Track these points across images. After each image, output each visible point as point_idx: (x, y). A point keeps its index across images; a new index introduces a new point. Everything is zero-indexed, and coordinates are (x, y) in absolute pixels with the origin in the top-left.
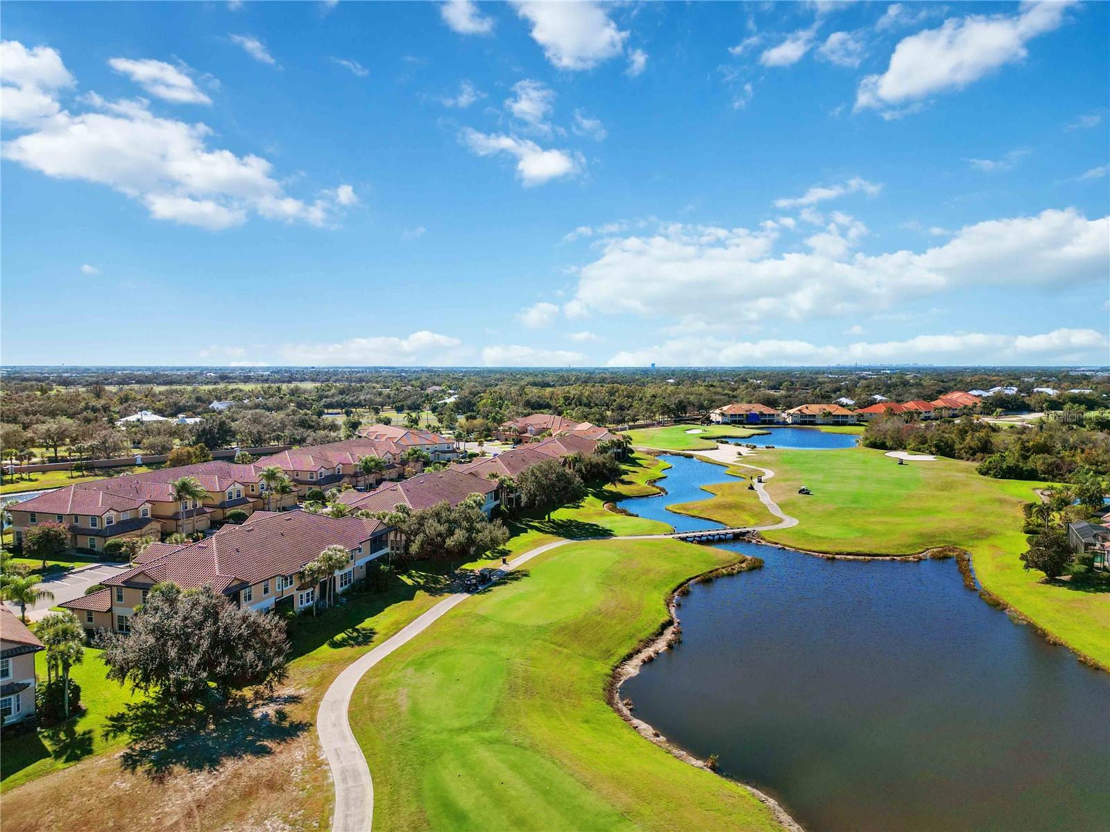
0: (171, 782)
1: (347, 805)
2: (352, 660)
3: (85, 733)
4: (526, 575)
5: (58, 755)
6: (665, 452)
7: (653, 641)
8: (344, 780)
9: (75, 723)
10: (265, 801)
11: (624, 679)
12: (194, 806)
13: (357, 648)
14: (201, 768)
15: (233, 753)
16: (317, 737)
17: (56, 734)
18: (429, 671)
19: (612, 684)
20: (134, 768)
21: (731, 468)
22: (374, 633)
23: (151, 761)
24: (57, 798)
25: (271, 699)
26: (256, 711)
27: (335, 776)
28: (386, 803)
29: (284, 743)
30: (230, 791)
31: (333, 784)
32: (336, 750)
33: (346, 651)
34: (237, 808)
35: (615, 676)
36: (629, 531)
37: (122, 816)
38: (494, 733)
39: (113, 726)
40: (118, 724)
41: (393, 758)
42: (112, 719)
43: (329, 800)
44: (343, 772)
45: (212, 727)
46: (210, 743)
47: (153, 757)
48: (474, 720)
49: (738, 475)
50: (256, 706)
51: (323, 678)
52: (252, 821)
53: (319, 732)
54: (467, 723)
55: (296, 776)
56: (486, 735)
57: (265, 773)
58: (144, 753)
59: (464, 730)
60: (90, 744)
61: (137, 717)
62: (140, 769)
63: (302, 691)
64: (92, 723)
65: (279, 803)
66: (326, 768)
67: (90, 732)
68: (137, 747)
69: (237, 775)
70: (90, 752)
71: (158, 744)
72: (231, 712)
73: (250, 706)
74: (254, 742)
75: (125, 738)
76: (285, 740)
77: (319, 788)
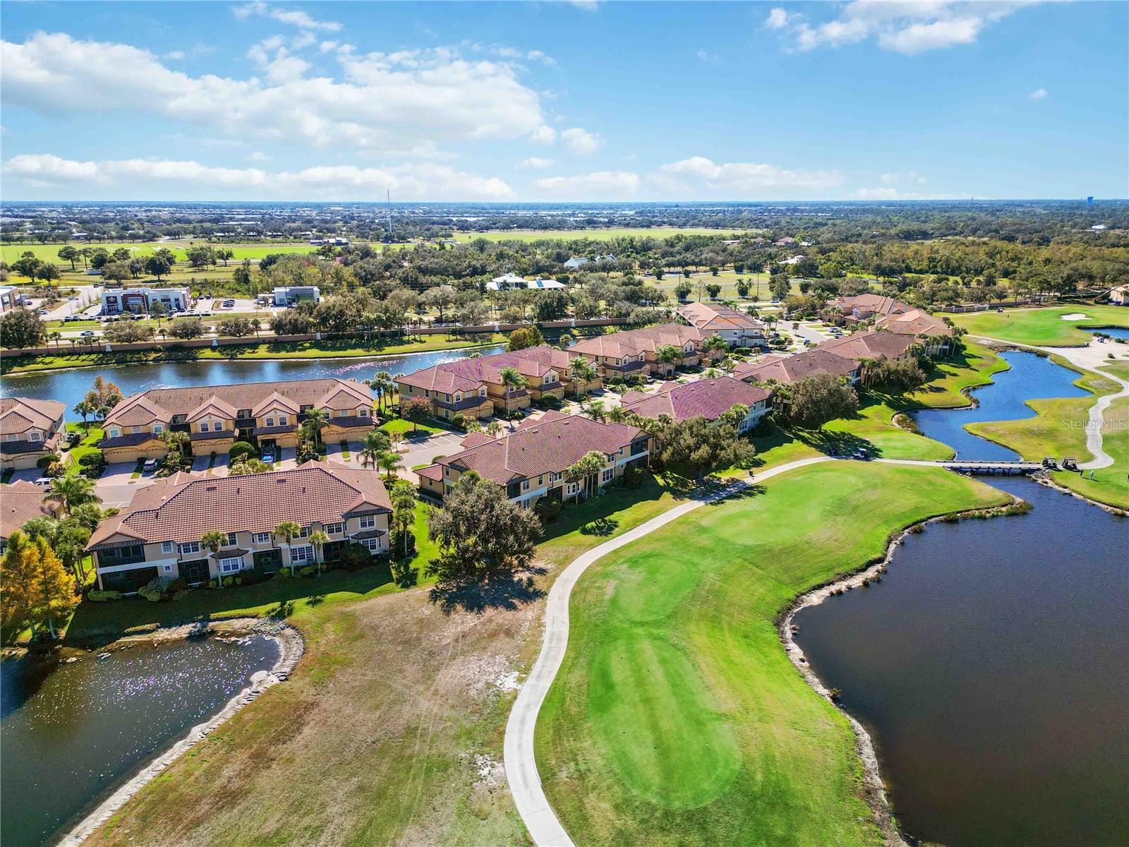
0: (453, 615)
1: (546, 658)
2: (592, 546)
3: (414, 570)
4: (762, 492)
5: (398, 582)
6: (1014, 347)
7: (851, 576)
8: (551, 640)
9: (410, 561)
10: (502, 642)
11: (803, 606)
12: (461, 635)
13: (598, 538)
14: (472, 610)
15: (494, 604)
16: (546, 605)
17: (399, 567)
18: (640, 569)
19: (789, 609)
20: (435, 601)
21: (1086, 377)
22: (616, 526)
23: (446, 599)
24: (391, 611)
25: (528, 569)
26: (516, 575)
27: (546, 637)
28: (569, 663)
29: (525, 604)
30: (483, 631)
31: (543, 642)
32: (554, 618)
33: (591, 538)
34: (483, 643)
35: (796, 602)
36: (898, 453)
37: (421, 632)
38: (661, 632)
39: (431, 568)
40: (434, 567)
41: (586, 633)
42: (431, 563)
43: (537, 652)
44: (553, 634)
45: (487, 581)
46: (482, 594)
47: (447, 596)
48: (652, 618)
49: (1087, 388)
50: (517, 572)
51: (566, 558)
52: (489, 654)
53: (548, 602)
54: (646, 618)
55: (524, 631)
56: (655, 631)
57: (507, 623)
58: (443, 591)
59: (642, 624)
60: (415, 579)
61: (445, 564)
62: (438, 603)
63: (549, 566)
64: (419, 564)
65: (508, 646)
66: (543, 629)
67: (417, 569)
68: (440, 586)
69: (490, 620)
70: (415, 584)
71: (453, 586)
72: (500, 573)
73: (513, 571)
74: (507, 598)
75: (436, 578)
76: (526, 602)
77: (534, 642)
